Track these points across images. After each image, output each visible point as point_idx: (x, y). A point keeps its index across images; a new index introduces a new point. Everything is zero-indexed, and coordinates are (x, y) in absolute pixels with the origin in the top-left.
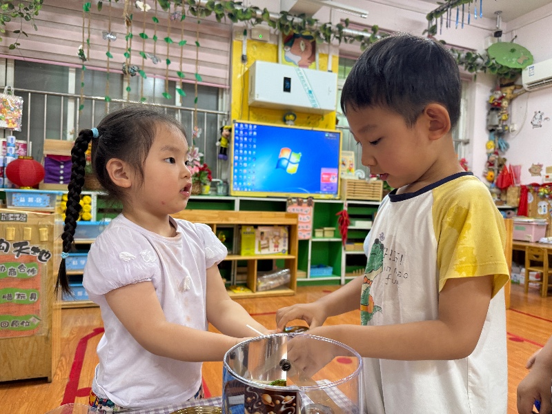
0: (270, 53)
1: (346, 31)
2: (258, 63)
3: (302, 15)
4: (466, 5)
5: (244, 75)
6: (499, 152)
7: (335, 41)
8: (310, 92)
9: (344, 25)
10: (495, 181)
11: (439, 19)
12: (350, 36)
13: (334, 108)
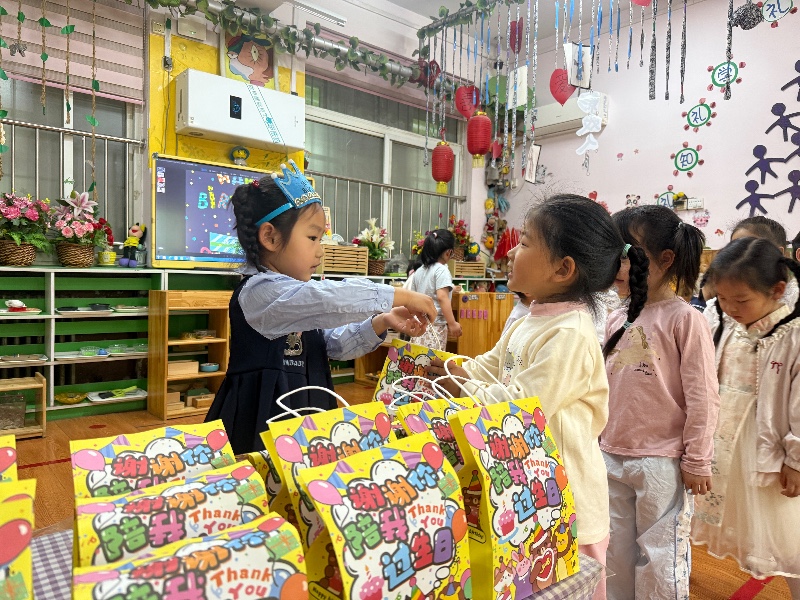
0: (208, 60)
1: (317, 40)
2: (191, 72)
3: (254, 10)
4: (465, 26)
5: (168, 87)
6: (499, 213)
7: (302, 53)
8: (269, 120)
9: (313, 32)
10: (496, 249)
11: (432, 39)
12: (321, 48)
13: (302, 146)
